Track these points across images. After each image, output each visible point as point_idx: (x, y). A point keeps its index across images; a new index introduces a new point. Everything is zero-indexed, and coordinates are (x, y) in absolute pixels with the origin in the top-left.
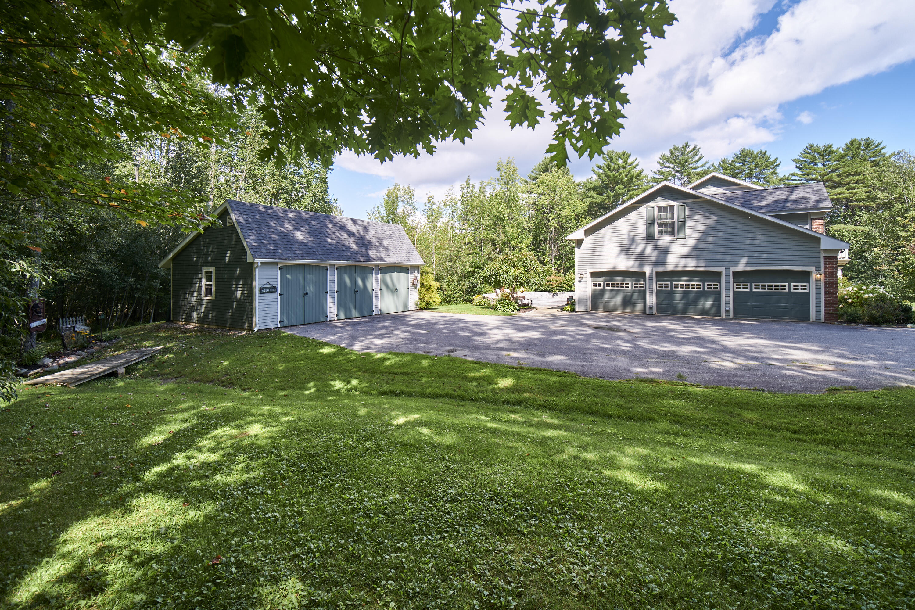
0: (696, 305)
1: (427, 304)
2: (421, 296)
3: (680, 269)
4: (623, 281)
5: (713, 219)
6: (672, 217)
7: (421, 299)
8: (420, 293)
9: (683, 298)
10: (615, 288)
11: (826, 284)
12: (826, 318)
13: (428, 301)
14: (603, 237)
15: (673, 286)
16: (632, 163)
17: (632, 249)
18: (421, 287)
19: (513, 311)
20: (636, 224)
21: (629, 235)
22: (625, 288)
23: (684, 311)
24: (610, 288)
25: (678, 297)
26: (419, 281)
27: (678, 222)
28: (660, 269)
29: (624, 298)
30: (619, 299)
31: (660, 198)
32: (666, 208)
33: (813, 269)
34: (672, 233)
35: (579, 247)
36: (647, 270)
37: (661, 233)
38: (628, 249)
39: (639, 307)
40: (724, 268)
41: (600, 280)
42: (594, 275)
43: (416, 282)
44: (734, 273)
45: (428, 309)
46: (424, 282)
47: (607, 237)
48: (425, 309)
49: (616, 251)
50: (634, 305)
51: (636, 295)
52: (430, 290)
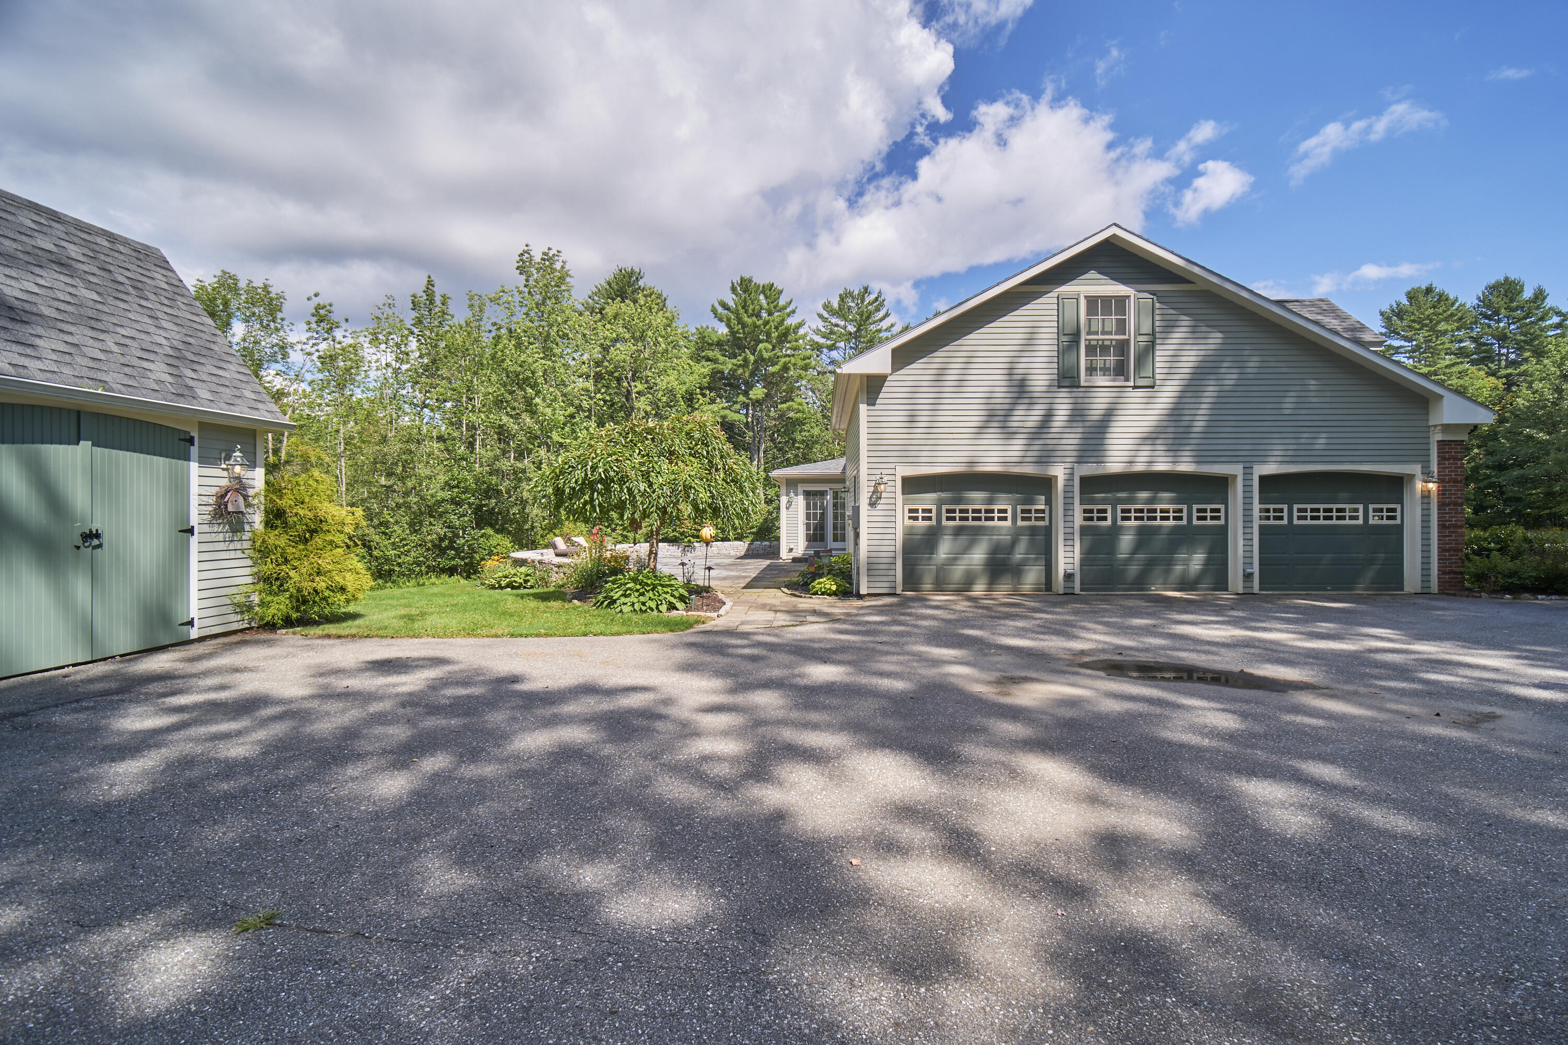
0: (1170, 563)
1: (300, 600)
2: (269, 568)
3: (1139, 467)
4: (990, 501)
5: (1215, 339)
6: (1121, 326)
7: (267, 580)
8: (263, 552)
9: (1138, 547)
10: (970, 523)
11: (1441, 505)
12: (1441, 582)
13: (307, 586)
14: (941, 374)
15: (1119, 514)
16: (785, 308)
17: (1019, 412)
18: (268, 524)
19: (671, 607)
20: (1030, 342)
21: (1010, 372)
22: (996, 523)
23: (1140, 583)
24: (957, 523)
25: (1126, 541)
26: (259, 501)
27: (1136, 342)
28: (1089, 469)
29: (995, 550)
30: (978, 556)
31: (1093, 274)
32: (1106, 300)
33: (1416, 469)
34: (1120, 370)
35: (871, 402)
36: (1059, 472)
37: (1091, 370)
38: (1008, 413)
39: (1032, 576)
40: (1241, 466)
41: (927, 501)
42: (913, 485)
43: (235, 503)
44: (1262, 479)
45: (305, 622)
46: (285, 503)
47: (952, 376)
48: (289, 623)
49: (974, 418)
50: (1016, 571)
51: (1023, 543)
52: (318, 540)
